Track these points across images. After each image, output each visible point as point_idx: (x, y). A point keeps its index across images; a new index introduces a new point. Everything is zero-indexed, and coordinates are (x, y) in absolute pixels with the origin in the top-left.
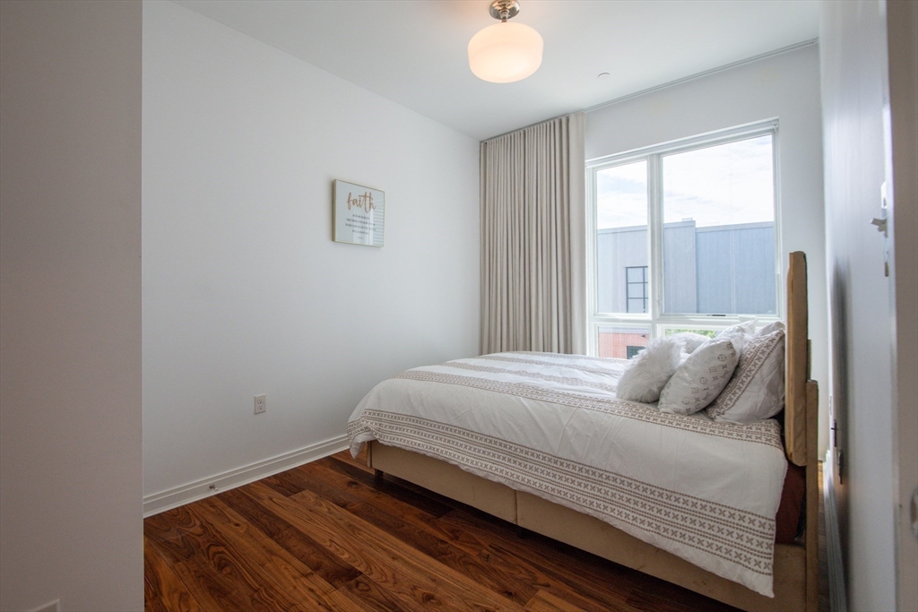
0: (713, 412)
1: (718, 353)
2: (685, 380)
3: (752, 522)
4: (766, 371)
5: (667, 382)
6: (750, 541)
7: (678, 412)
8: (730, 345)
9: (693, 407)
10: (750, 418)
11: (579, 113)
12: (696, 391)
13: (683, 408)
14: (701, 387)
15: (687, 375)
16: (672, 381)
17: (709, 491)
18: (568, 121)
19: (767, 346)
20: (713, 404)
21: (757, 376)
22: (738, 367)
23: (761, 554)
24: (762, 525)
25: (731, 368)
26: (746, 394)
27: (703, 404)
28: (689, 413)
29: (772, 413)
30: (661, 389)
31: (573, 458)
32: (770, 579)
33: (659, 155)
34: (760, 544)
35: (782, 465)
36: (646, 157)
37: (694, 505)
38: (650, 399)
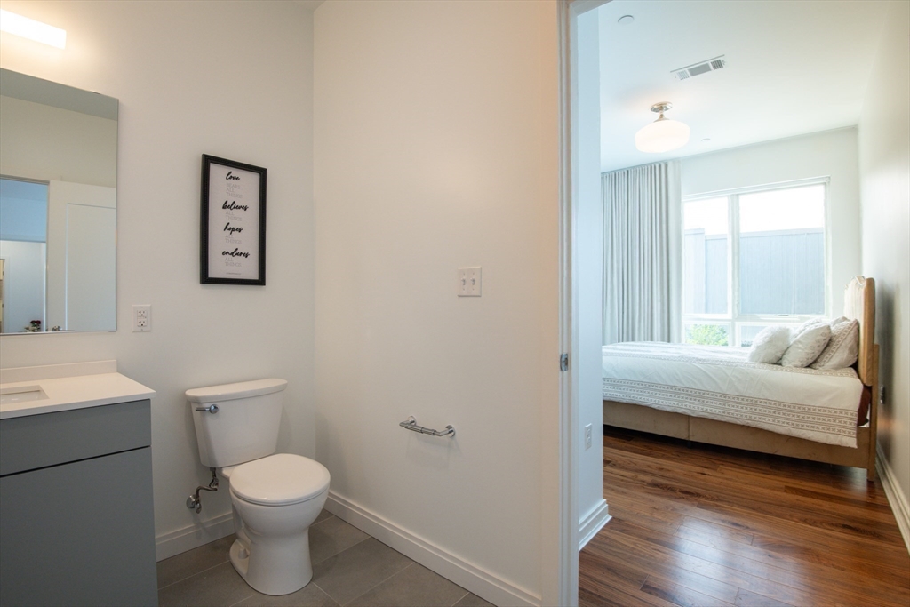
0: (817, 366)
1: (821, 332)
2: (800, 348)
3: (846, 413)
4: (849, 341)
5: (786, 351)
6: (845, 422)
7: (796, 367)
8: (829, 328)
9: (805, 364)
10: (839, 367)
11: (676, 161)
12: (808, 354)
13: (800, 364)
14: (811, 351)
15: (800, 346)
16: (790, 350)
17: (823, 402)
18: (666, 166)
19: (849, 328)
20: (815, 362)
21: (843, 344)
22: (831, 340)
23: (850, 428)
24: (852, 414)
25: (827, 341)
26: (836, 354)
27: (811, 361)
28: (802, 366)
29: (851, 364)
30: (783, 355)
31: (737, 394)
32: (855, 439)
33: (738, 195)
34: (851, 424)
35: (861, 386)
36: (728, 196)
37: (814, 410)
38: (775, 361)
